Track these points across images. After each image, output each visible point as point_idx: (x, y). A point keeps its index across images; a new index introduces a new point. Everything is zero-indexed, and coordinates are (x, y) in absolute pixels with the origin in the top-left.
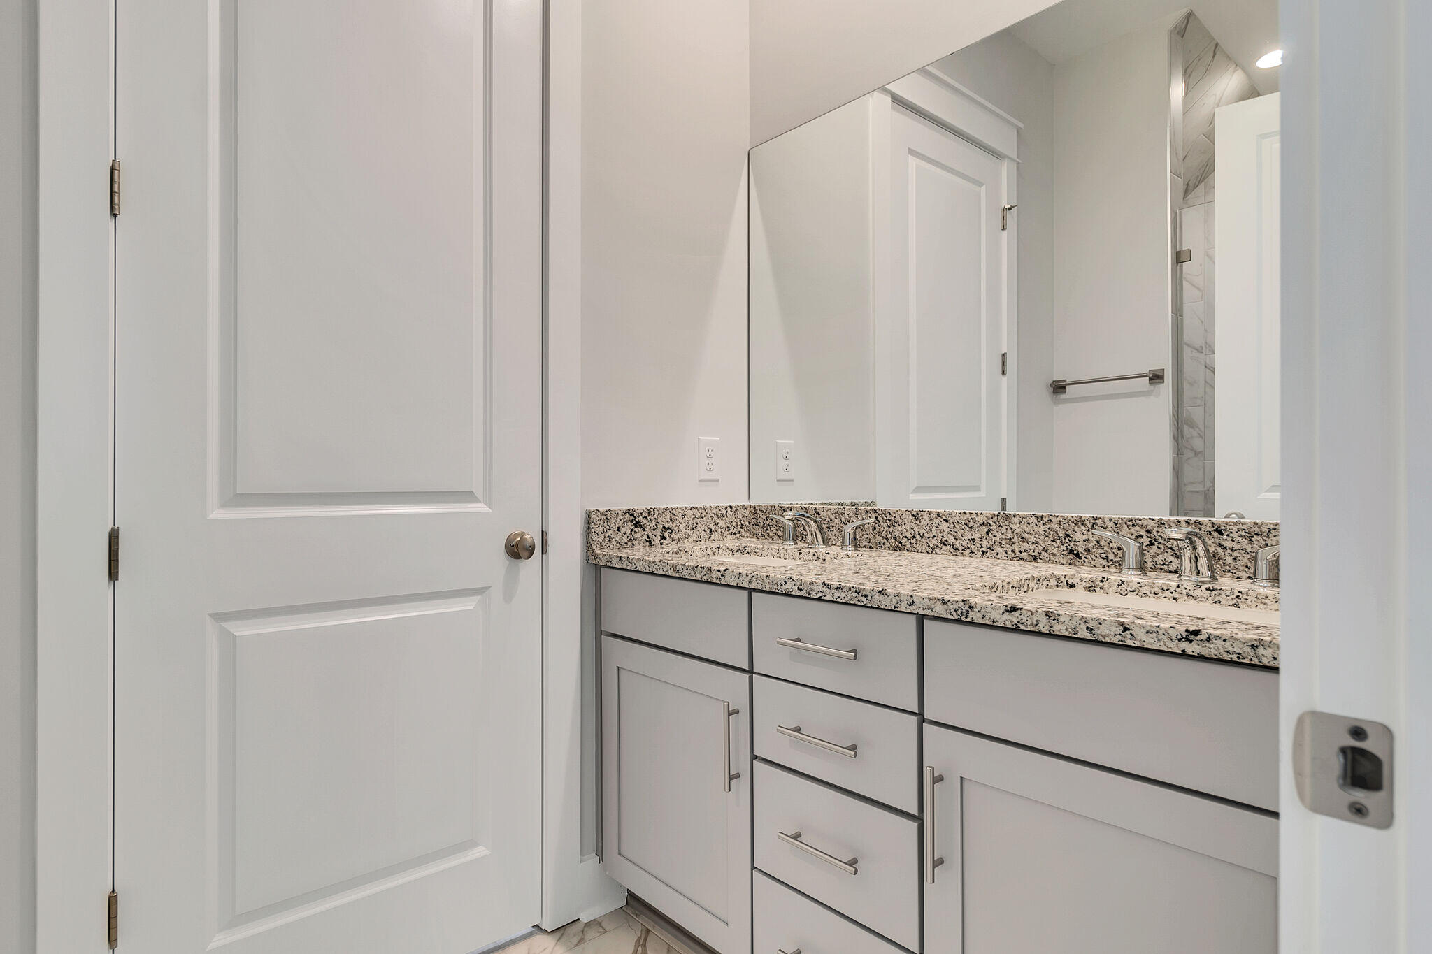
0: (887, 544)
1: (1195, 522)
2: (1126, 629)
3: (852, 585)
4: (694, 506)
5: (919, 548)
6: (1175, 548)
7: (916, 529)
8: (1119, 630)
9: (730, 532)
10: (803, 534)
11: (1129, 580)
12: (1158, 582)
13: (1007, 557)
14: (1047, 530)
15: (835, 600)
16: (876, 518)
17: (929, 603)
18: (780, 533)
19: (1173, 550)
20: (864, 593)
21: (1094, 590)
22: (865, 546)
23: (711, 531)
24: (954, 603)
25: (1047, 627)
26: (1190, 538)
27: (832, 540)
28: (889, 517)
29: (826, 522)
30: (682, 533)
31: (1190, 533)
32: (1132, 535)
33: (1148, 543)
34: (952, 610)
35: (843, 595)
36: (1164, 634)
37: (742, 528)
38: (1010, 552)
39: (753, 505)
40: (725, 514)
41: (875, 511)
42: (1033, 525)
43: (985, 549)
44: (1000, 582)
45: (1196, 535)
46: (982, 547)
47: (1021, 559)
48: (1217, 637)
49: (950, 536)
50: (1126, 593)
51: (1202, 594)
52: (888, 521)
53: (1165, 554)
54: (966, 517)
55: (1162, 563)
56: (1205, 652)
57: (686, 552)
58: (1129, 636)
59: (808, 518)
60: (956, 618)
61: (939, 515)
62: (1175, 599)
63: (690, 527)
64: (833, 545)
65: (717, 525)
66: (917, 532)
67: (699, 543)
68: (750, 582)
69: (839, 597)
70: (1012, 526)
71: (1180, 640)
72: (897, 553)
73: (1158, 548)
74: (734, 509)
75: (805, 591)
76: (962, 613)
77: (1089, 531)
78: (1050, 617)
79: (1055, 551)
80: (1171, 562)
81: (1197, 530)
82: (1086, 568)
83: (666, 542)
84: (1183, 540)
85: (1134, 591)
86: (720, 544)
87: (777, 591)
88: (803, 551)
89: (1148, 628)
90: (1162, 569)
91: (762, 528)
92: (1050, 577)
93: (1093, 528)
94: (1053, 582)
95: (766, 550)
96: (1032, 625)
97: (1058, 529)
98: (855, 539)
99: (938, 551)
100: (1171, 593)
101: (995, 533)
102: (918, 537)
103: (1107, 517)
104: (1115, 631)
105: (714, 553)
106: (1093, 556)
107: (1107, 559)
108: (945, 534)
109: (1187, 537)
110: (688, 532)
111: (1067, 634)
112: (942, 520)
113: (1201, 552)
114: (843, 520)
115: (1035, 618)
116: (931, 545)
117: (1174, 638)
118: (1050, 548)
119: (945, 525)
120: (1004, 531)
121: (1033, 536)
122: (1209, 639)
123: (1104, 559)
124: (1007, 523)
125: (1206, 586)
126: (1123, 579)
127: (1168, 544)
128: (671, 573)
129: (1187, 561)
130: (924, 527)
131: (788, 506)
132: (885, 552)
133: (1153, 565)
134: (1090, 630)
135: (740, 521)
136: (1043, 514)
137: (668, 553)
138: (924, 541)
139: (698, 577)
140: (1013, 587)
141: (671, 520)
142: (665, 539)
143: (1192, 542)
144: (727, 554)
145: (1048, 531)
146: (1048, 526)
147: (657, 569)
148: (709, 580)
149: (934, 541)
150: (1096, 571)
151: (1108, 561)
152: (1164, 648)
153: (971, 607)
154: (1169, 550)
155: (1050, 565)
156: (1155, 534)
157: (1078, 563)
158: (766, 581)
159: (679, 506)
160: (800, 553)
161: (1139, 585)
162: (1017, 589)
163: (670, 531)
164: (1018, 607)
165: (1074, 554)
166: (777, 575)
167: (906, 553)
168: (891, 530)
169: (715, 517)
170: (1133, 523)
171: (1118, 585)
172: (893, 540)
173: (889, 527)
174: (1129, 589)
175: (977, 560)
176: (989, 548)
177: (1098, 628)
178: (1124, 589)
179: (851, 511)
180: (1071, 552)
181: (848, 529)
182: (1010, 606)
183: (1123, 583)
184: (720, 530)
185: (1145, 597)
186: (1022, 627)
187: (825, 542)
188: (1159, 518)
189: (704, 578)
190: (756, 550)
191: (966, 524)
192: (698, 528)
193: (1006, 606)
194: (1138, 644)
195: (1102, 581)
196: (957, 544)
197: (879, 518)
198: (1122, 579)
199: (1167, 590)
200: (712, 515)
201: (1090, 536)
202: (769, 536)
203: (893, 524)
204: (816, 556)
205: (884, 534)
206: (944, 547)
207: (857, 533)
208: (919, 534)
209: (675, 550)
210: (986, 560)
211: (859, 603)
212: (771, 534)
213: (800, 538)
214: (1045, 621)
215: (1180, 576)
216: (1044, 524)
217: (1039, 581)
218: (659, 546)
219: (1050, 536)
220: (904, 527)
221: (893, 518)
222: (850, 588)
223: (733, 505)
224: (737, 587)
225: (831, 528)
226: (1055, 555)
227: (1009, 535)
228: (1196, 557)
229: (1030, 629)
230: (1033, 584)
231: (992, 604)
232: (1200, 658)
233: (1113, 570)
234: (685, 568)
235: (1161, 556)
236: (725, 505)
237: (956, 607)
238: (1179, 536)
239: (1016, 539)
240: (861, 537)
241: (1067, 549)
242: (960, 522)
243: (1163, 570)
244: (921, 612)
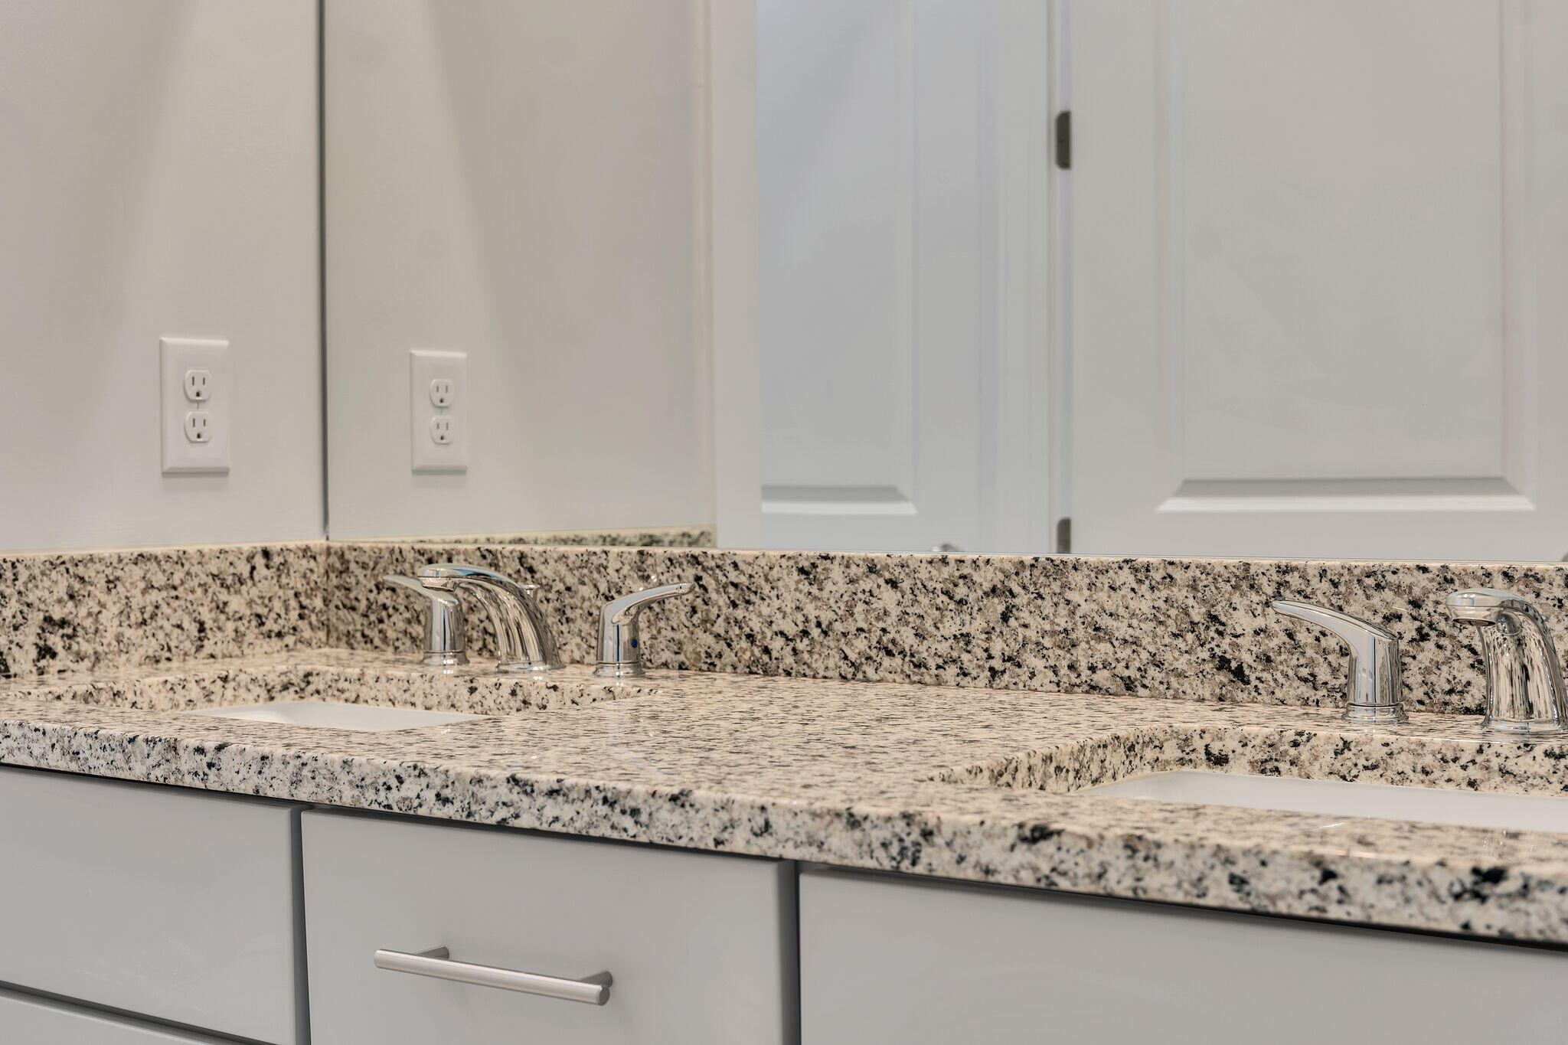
0: (729, 657)
1: (1526, 575)
2: (1328, 876)
3: (593, 783)
4: (146, 550)
5: (819, 666)
6: (1479, 648)
7: (810, 610)
8: (1309, 878)
9: (265, 629)
10: (485, 631)
11: (1363, 738)
12: (1435, 740)
13: (1058, 684)
14: (1160, 603)
15: (545, 827)
16: (698, 579)
17: (813, 825)
18: (417, 630)
19: (1473, 651)
20: (630, 803)
21: (1277, 770)
22: (665, 665)
23: (202, 629)
24: (880, 823)
25: (1128, 882)
26: (1507, 617)
27: (573, 647)
28: (733, 576)
29: (552, 596)
30: (109, 637)
31: (1507, 605)
32: (1375, 612)
33: (1414, 634)
34: (876, 844)
35: (566, 811)
36: (1420, 884)
37: (301, 617)
38: (1064, 671)
39: (336, 545)
40: (246, 574)
41: (695, 560)
42: (1125, 591)
43: (997, 664)
44: (1021, 755)
45: (1526, 610)
46: (990, 657)
47: (1093, 688)
48: (1544, 884)
49: (903, 629)
50: (1354, 772)
51: (1536, 769)
52: (731, 589)
53: (1456, 663)
54: (946, 572)
55: (1447, 687)
56: (1517, 927)
57: (117, 694)
58: (1335, 895)
59: (500, 583)
60: (887, 865)
61: (872, 569)
62: (1472, 784)
63: (135, 617)
64: (573, 662)
65: (221, 608)
66: (812, 618)
67: (163, 665)
68: (296, 782)
69: (556, 819)
70: (1069, 595)
71: (1457, 897)
72: (758, 681)
73: (1439, 647)
74: (277, 560)
75: (457, 804)
76: (903, 851)
77: (1267, 604)
78: (1134, 851)
79: (1181, 664)
80: (1469, 683)
81: (1530, 598)
82: (1259, 708)
83: (54, 665)
84: (1491, 623)
85: (1374, 767)
86: (231, 667)
87: (375, 807)
88: (480, 682)
89: (1382, 870)
90: (1446, 704)
91: (366, 616)
92: (1161, 736)
93: (1278, 595)
94: (1171, 752)
95: (371, 682)
96: (1089, 876)
97: (1191, 602)
98: (635, 643)
99: (870, 671)
100: (1464, 768)
101: (1025, 616)
102: (815, 632)
103: (1313, 564)
104: (1302, 882)
105: (208, 696)
106: (1278, 676)
107: (1311, 680)
108: (890, 622)
109: (1500, 615)
110: (129, 633)
111: (1179, 897)
112: (881, 581)
113: (1535, 653)
114: (603, 587)
115: (1096, 857)
116: (853, 656)
117: (1443, 892)
118: (1168, 656)
119: (888, 598)
120: (1048, 609)
121: (1126, 622)
122: (1525, 890)
123: (1305, 680)
124: (1056, 587)
125: (1547, 745)
126: (1349, 736)
127: (1461, 637)
128: (56, 761)
129: (1504, 681)
130: (832, 602)
131: (439, 547)
132: (723, 680)
133: (1426, 694)
134: (1238, 882)
135: (296, 595)
136: (1151, 560)
137: (59, 698)
138: (832, 644)
139: (138, 772)
140: (1058, 769)
141: (72, 597)
142: (54, 655)
143: (1514, 628)
144: (251, 697)
145: (1163, 606)
146: (1164, 594)
147: (11, 752)
148: (172, 781)
149: (861, 644)
150: (1284, 715)
151: (1315, 689)
152: (1419, 922)
153: (927, 834)
154: (1465, 653)
155: (1170, 704)
156: (1431, 610)
157: (1240, 696)
158: (344, 778)
159: (96, 552)
160: (472, 690)
161: (1386, 749)
162: (1072, 774)
163: (69, 631)
164: (1055, 826)
165: (1229, 669)
166: (373, 762)
167: (782, 681)
168: (739, 613)
169: (215, 587)
170: (1376, 580)
171: (1336, 753)
172: (744, 644)
173: (734, 605)
174: (1362, 762)
175: (976, 695)
176: (1010, 659)
177: (1259, 876)
178: (1349, 764)
179: (627, 559)
180: (1223, 663)
181: (615, 613)
182: (1031, 824)
183: (1346, 745)
184: (230, 626)
185: (1402, 782)
186: (1064, 884)
187: (550, 655)
188: (1439, 565)
189: (157, 775)
190: (342, 685)
191: (946, 593)
192: (161, 621)
193: (1021, 826)
194: (1357, 915)
195: (1295, 744)
196: (923, 650)
197: (706, 580)
198: (1345, 735)
199: (1455, 760)
200: (204, 579)
201: (1269, 620)
202: (385, 640)
203: (744, 595)
204: (520, 697)
205: (720, 627)
206: (887, 661)
207: (642, 625)
208: (819, 625)
209: (81, 689)
210: (1001, 696)
211: (615, 835)
212: (391, 634)
213: (478, 645)
214: (1123, 864)
215: (1488, 720)
216: (1152, 588)
217: (1132, 748)
218: (35, 677)
219: (1170, 622)
220: (776, 603)
221: (743, 580)
222: (588, 792)
223: (274, 545)
224: (257, 798)
225: (568, 611)
226: (1181, 675)
227: (1062, 622)
228: (1524, 668)
229: (1085, 886)
230: (1116, 758)
231: (982, 823)
232: (1505, 941)
233: (1327, 710)
234: (96, 745)
235: (1445, 668)
236: (247, 547)
237: (885, 833)
238: (1481, 614)
239: (1080, 633)
240: (654, 638)
241: (1213, 656)
242: (930, 585)
243: (1450, 708)
244: (791, 853)
